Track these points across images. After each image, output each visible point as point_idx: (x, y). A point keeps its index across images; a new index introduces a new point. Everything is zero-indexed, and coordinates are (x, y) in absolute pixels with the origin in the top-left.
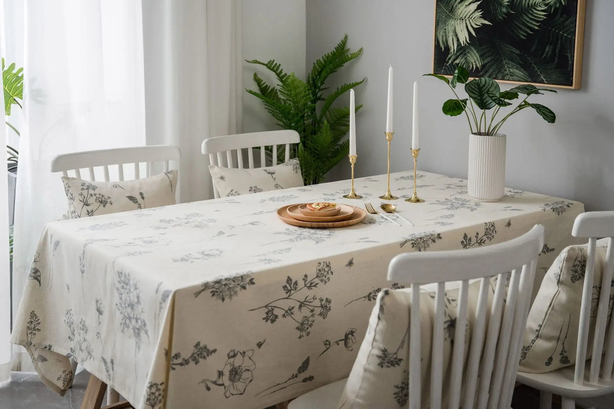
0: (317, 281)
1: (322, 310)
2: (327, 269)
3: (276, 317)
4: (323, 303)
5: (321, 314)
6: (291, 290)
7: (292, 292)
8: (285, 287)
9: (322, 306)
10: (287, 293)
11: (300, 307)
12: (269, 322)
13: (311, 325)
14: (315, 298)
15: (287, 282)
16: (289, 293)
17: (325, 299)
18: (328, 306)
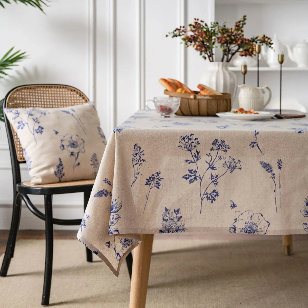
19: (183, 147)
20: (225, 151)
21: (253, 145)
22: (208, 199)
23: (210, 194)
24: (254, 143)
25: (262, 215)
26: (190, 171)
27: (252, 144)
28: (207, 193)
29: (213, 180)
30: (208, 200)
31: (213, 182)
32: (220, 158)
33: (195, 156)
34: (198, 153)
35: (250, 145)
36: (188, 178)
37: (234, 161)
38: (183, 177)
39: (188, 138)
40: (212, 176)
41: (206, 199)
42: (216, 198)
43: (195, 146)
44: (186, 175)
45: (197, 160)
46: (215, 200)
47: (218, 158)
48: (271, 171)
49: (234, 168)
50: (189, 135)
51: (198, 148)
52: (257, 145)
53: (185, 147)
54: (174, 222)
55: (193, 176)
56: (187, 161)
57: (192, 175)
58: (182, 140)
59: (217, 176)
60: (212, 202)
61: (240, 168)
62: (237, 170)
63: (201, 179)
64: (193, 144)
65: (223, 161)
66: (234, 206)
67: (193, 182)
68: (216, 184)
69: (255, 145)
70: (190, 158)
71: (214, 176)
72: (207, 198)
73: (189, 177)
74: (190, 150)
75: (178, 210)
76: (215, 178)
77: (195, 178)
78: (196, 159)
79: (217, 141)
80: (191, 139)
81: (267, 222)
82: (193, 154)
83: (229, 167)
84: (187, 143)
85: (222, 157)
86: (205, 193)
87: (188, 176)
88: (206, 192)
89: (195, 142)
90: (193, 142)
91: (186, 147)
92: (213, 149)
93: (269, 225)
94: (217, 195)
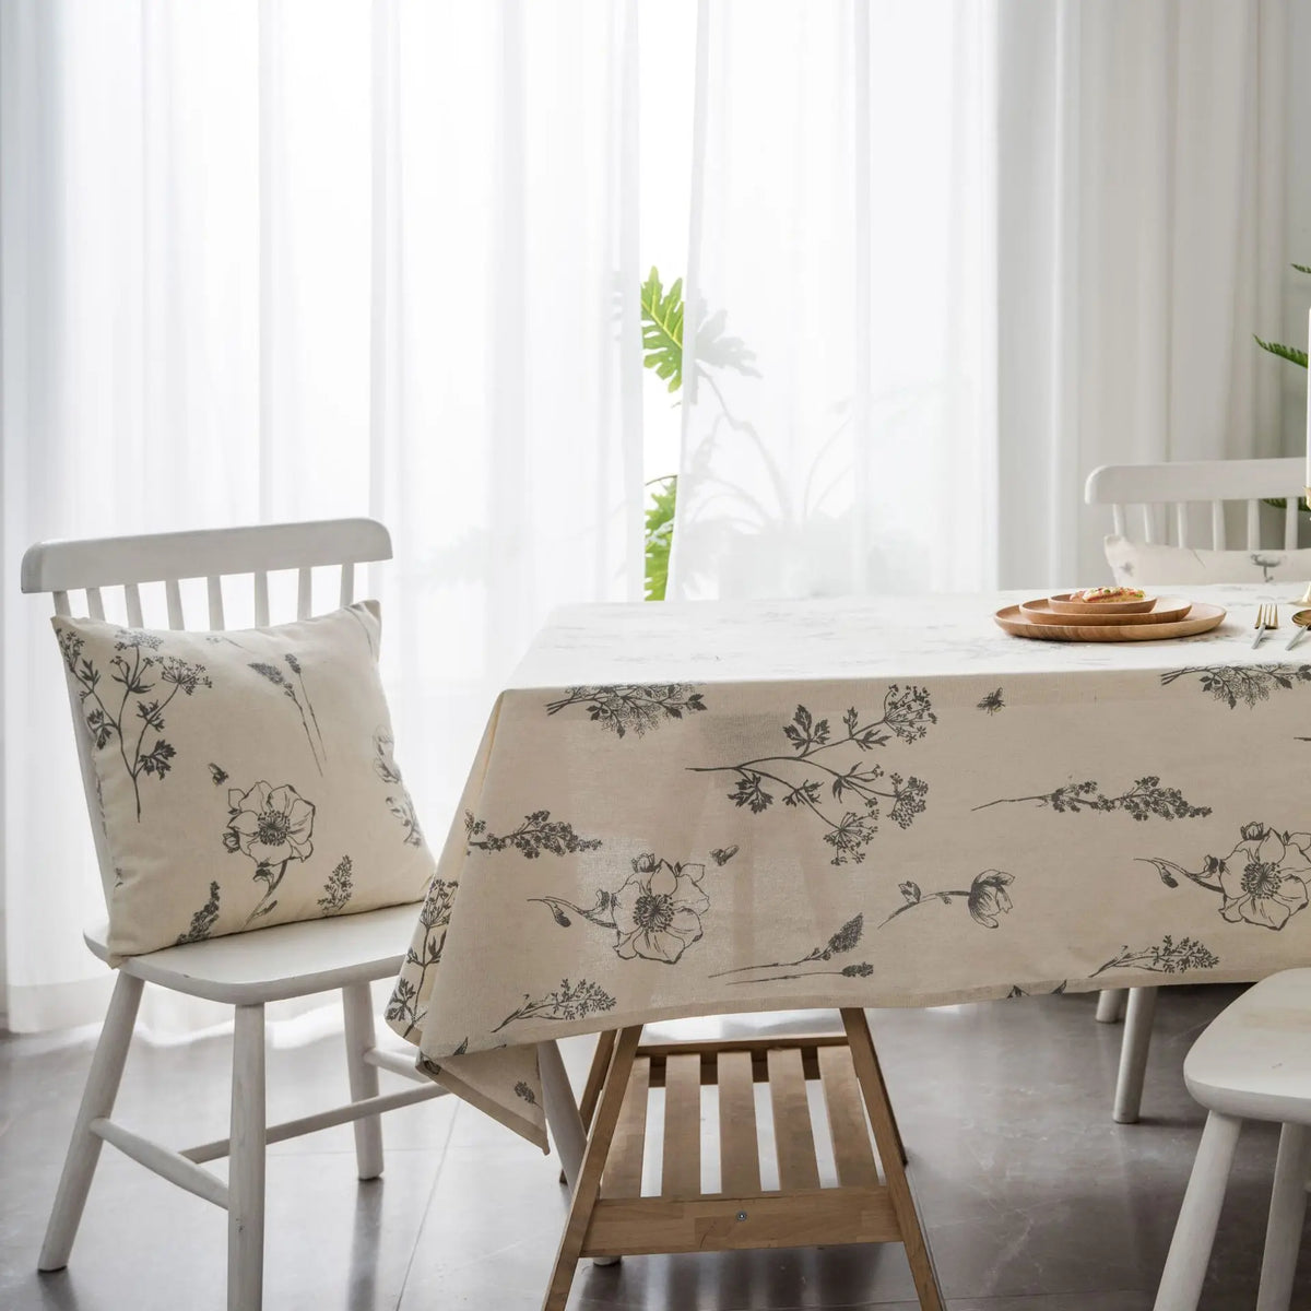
0: (885, 730)
1: (898, 806)
2: (916, 706)
3: (768, 798)
4: (901, 788)
5: (894, 815)
6: (810, 741)
7: (813, 746)
8: (790, 731)
9: (897, 795)
10: (797, 746)
11: (837, 787)
12: (746, 807)
13: (868, 839)
14: (879, 771)
15: (798, 719)
16: (802, 749)
17: (906, 780)
18: (917, 798)
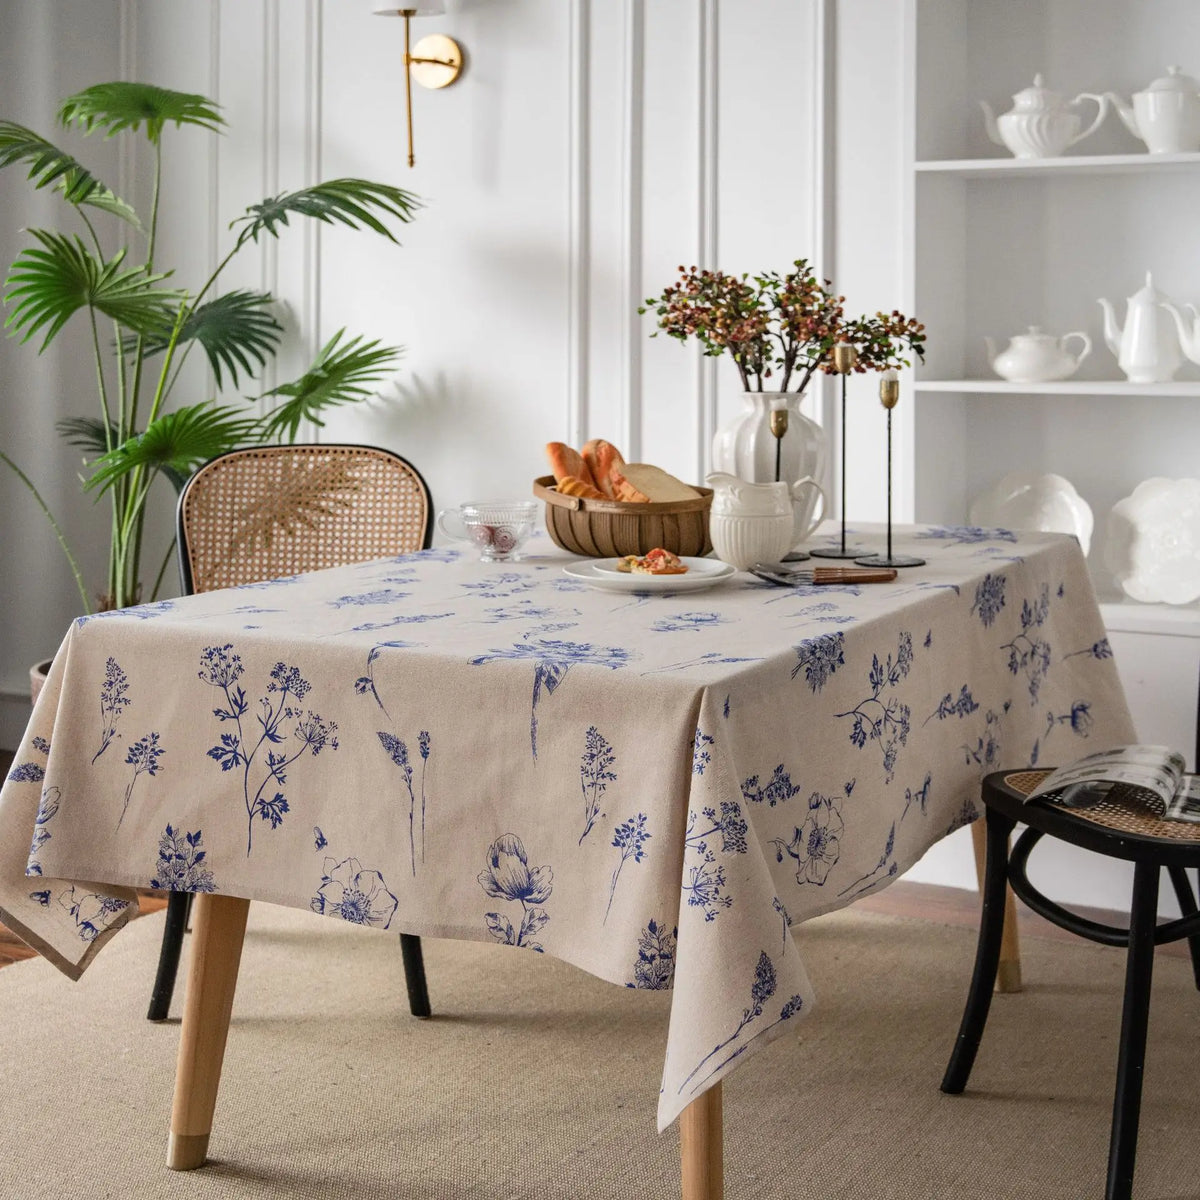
19: (209, 676)
20: (299, 695)
21: (364, 687)
22: (265, 815)
23: (270, 804)
24: (366, 680)
25: (380, 876)
26: (225, 738)
27: (362, 684)
28: (262, 801)
29: (275, 768)
30: (266, 819)
31: (274, 773)
32: (289, 713)
33: (236, 702)
34: (242, 695)
35: (357, 685)
36: (220, 757)
37: (321, 723)
38: (210, 753)
39: (220, 654)
40: (271, 756)
41: (259, 815)
42: (283, 816)
43: (234, 677)
44: (217, 749)
45: (241, 712)
46: (280, 820)
47: (283, 713)
48: (404, 760)
49: (322, 742)
50: (222, 648)
51: (243, 681)
52: (373, 687)
53: (214, 677)
54: (186, 865)
55: (230, 752)
56: (217, 712)
57: (228, 748)
58: (205, 658)
59: (282, 760)
60: (274, 826)
61: (335, 745)
62: (327, 749)
63: (248, 764)
64: (231, 671)
65: (295, 721)
66: (321, 842)
67: (229, 768)
68: (281, 780)
69: (369, 686)
70: (226, 706)
71: (277, 758)
72: (263, 812)
73: (222, 754)
74: (224, 686)
75: (198, 835)
76: (279, 762)
77: (235, 757)
78: (237, 709)
79: (281, 667)
80: (225, 657)
81: (393, 897)
82: (231, 697)
83: (309, 740)
84: (216, 665)
85: (293, 711)
86: (258, 801)
87: (220, 752)
88: (261, 797)
89: (234, 665)
90: (229, 666)
91: (216, 676)
92: (273, 687)
93: (396, 905)
94: (285, 808)
